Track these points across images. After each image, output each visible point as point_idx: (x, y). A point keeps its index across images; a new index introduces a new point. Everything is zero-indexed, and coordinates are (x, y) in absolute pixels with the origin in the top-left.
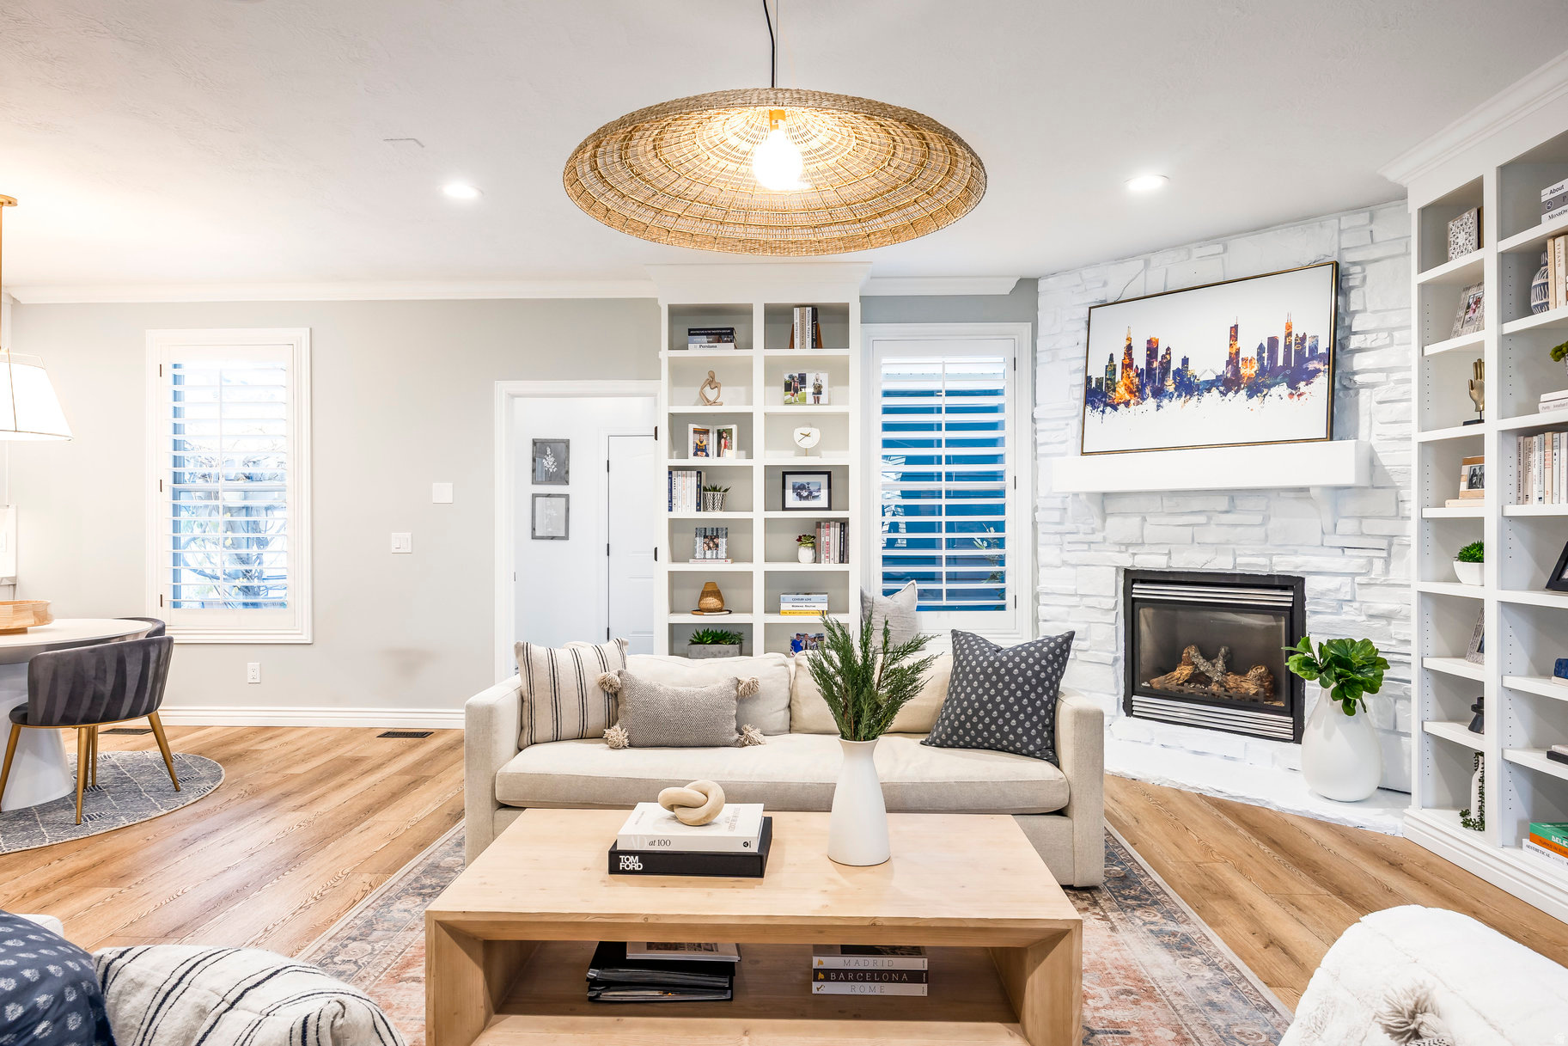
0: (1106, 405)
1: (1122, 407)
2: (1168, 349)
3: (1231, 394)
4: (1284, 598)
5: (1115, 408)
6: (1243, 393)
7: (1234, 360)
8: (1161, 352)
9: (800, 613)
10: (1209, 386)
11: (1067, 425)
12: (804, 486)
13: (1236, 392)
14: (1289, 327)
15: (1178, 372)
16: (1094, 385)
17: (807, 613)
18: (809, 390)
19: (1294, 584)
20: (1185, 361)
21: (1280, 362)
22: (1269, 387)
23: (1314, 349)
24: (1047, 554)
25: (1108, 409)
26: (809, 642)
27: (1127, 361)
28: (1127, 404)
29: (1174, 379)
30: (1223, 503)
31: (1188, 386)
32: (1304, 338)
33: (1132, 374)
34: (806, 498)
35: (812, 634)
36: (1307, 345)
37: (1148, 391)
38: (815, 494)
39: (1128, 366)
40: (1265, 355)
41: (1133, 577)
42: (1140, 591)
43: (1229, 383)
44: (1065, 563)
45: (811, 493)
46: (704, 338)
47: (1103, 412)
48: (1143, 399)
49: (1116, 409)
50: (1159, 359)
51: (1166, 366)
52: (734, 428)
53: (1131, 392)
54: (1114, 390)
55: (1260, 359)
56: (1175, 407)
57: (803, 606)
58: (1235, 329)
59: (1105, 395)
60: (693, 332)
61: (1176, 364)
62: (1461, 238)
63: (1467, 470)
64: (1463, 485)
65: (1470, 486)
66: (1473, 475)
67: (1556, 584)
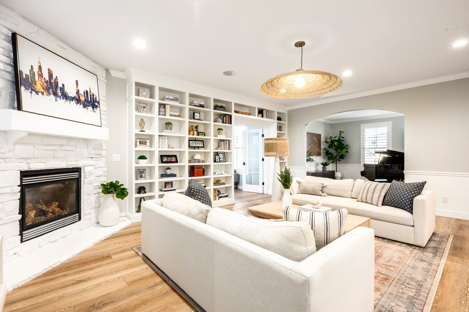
0: (32, 90)
1: (40, 94)
2: (56, 77)
3: (79, 104)
4: (75, 175)
5: (37, 93)
6: (82, 105)
7: (78, 92)
8: (54, 77)
10: (73, 99)
13: (80, 104)
14: (90, 89)
15: (61, 88)
16: (24, 77)
19: (78, 170)
20: (63, 85)
21: (89, 100)
22: (88, 106)
23: (96, 99)
25: (33, 92)
27: (40, 73)
28: (43, 94)
29: (60, 91)
30: (64, 142)
31: (65, 96)
32: (93, 95)
33: (43, 80)
36: (94, 97)
37: (51, 91)
39: (41, 75)
40: (86, 95)
43: (78, 101)
47: (31, 93)
48: (50, 95)
49: (38, 94)
50: (54, 80)
51: (57, 84)
53: (43, 89)
54: (35, 84)
55: (85, 96)
56: (61, 101)
58: (77, 81)
59: (31, 84)
61: (60, 85)
62: (144, 93)
63: (138, 140)
64: (138, 144)
65: (140, 144)
66: (140, 141)
67: (163, 162)
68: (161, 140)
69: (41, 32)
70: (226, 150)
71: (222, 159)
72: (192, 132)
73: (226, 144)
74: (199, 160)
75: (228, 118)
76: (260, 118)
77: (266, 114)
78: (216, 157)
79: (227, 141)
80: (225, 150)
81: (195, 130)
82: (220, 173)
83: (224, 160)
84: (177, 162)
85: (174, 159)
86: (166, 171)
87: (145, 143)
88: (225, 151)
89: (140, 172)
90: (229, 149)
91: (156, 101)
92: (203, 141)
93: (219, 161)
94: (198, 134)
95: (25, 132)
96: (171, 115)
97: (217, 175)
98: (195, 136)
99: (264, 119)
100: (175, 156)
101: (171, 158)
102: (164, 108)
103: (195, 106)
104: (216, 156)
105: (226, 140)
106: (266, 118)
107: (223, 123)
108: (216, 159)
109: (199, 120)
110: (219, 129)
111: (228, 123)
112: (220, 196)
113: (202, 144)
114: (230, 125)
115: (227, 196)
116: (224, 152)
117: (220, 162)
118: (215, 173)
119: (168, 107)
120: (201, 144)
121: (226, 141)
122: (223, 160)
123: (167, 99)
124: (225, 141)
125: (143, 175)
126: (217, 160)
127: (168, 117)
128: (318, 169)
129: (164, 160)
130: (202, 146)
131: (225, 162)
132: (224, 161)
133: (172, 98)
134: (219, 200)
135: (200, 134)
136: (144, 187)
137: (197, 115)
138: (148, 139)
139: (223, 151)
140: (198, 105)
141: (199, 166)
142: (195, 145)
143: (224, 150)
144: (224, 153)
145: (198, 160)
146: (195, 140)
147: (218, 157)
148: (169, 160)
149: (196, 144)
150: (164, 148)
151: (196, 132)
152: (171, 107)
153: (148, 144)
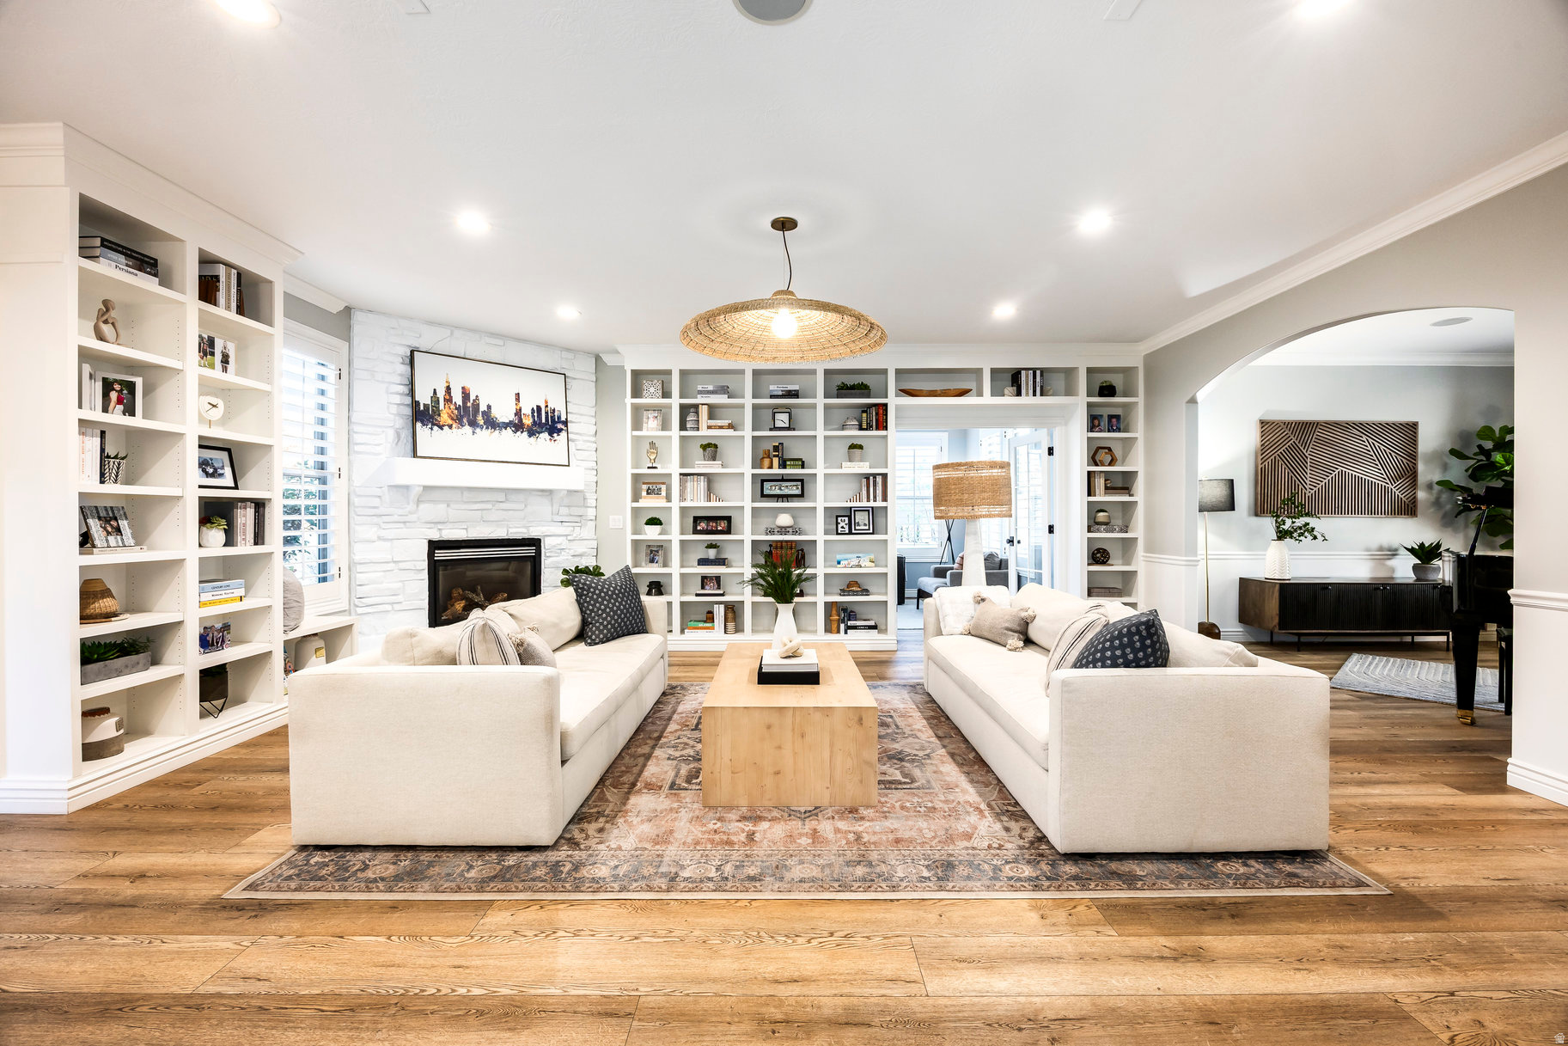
0: (433, 424)
1: (446, 428)
2: (477, 396)
3: (519, 433)
4: (529, 551)
5: (441, 427)
6: (525, 434)
7: (518, 413)
8: (472, 397)
9: (220, 602)
10: (506, 425)
11: (383, 432)
12: (208, 462)
13: (522, 432)
14: (546, 402)
15: (484, 413)
16: (422, 408)
17: (226, 601)
18: (218, 357)
19: (535, 543)
20: (489, 407)
21: (544, 421)
22: (539, 433)
23: (559, 417)
24: (365, 531)
25: (435, 428)
26: (216, 633)
27: (448, 397)
28: (450, 427)
29: (483, 416)
30: (501, 497)
31: (492, 424)
32: (554, 410)
33: (452, 407)
34: (212, 475)
35: (219, 626)
36: (556, 414)
37: (465, 420)
38: (220, 471)
39: (449, 400)
40: (536, 414)
41: (434, 546)
42: (441, 555)
43: (518, 426)
44: (380, 538)
45: (215, 470)
46: (122, 258)
47: (432, 429)
48: (463, 426)
49: (442, 429)
50: (472, 401)
51: (476, 407)
52: (139, 381)
53: (452, 419)
54: (439, 415)
55: (533, 416)
56: (484, 434)
57: (223, 594)
58: (518, 395)
59: (432, 417)
60: (107, 244)
61: (483, 408)
62: (652, 390)
63: (645, 487)
64: (644, 493)
65: (648, 493)
66: (649, 489)
67: (696, 532)
68: (689, 485)
69: (457, 333)
70: (875, 501)
71: (865, 525)
72: (767, 462)
73: (875, 485)
74: (783, 527)
75: (877, 414)
76: (1009, 400)
77: (1031, 383)
78: (839, 521)
79: (879, 479)
80: (872, 501)
81: (775, 456)
82: (855, 562)
83: (869, 529)
84: (728, 531)
85: (722, 525)
86: (708, 553)
87: (658, 492)
88: (872, 504)
89: (651, 551)
90: (885, 499)
91: (675, 401)
92: (802, 481)
93: (847, 532)
94: (783, 465)
95: (419, 486)
96: (709, 427)
97: (845, 567)
98: (776, 471)
99: (1026, 400)
100: (729, 519)
101: (717, 523)
102: (697, 413)
103: (772, 397)
104: (839, 519)
105: (875, 476)
106: (1034, 395)
107: (861, 428)
108: (840, 526)
109: (788, 429)
110: (853, 447)
111: (877, 429)
112: (850, 623)
113: (798, 488)
114: (882, 433)
115: (874, 627)
116: (872, 508)
117: (850, 533)
118: (839, 563)
119: (704, 411)
120: (795, 488)
121: (875, 478)
122: (867, 528)
123: (701, 392)
124: (871, 478)
125: (657, 558)
126: (842, 527)
127: (704, 432)
128: (1393, 570)
129: (699, 528)
130: (798, 492)
131: (873, 533)
132: (871, 531)
133: (711, 388)
134: (846, 633)
135: (788, 463)
136: (659, 582)
137: (782, 419)
138: (663, 483)
139: (865, 504)
140: (780, 393)
141: (787, 541)
142: (778, 492)
143: (868, 500)
144: (872, 511)
145: (781, 528)
146: (783, 480)
147: (847, 522)
148: (709, 528)
149: (780, 489)
150: (695, 500)
151: (776, 461)
152: (711, 407)
153: (664, 493)
